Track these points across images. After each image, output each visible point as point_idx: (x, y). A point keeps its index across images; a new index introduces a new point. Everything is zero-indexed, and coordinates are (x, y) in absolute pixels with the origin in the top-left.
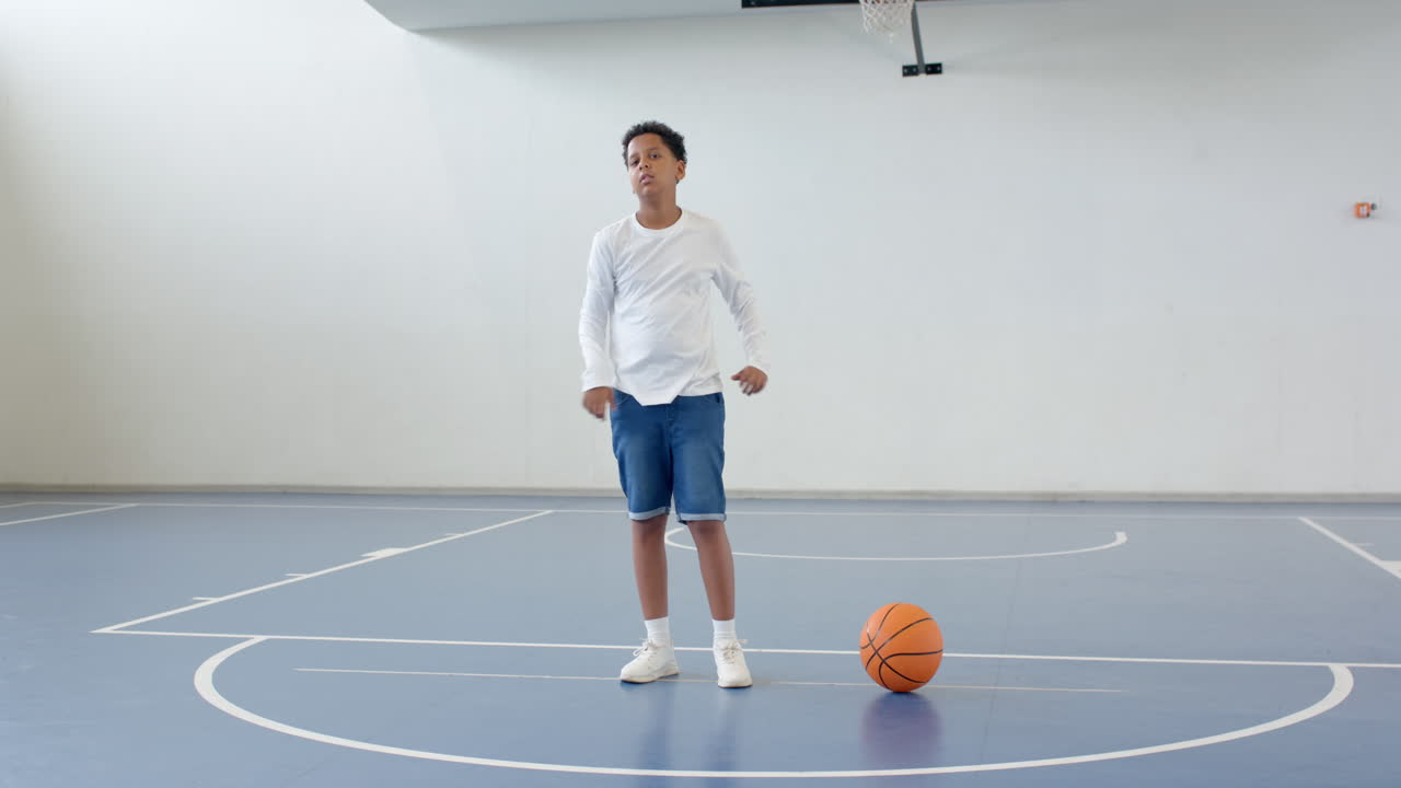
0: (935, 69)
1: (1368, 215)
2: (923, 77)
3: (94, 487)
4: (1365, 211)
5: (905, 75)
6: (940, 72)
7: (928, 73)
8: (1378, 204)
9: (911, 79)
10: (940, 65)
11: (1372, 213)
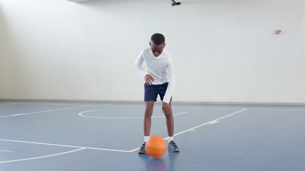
0: (179, 4)
1: (278, 33)
2: (176, 6)
3: (22, 99)
4: (278, 32)
5: (172, 5)
6: (180, 4)
7: (177, 5)
8: (281, 31)
9: (174, 6)
10: (180, 3)
11: (280, 33)
